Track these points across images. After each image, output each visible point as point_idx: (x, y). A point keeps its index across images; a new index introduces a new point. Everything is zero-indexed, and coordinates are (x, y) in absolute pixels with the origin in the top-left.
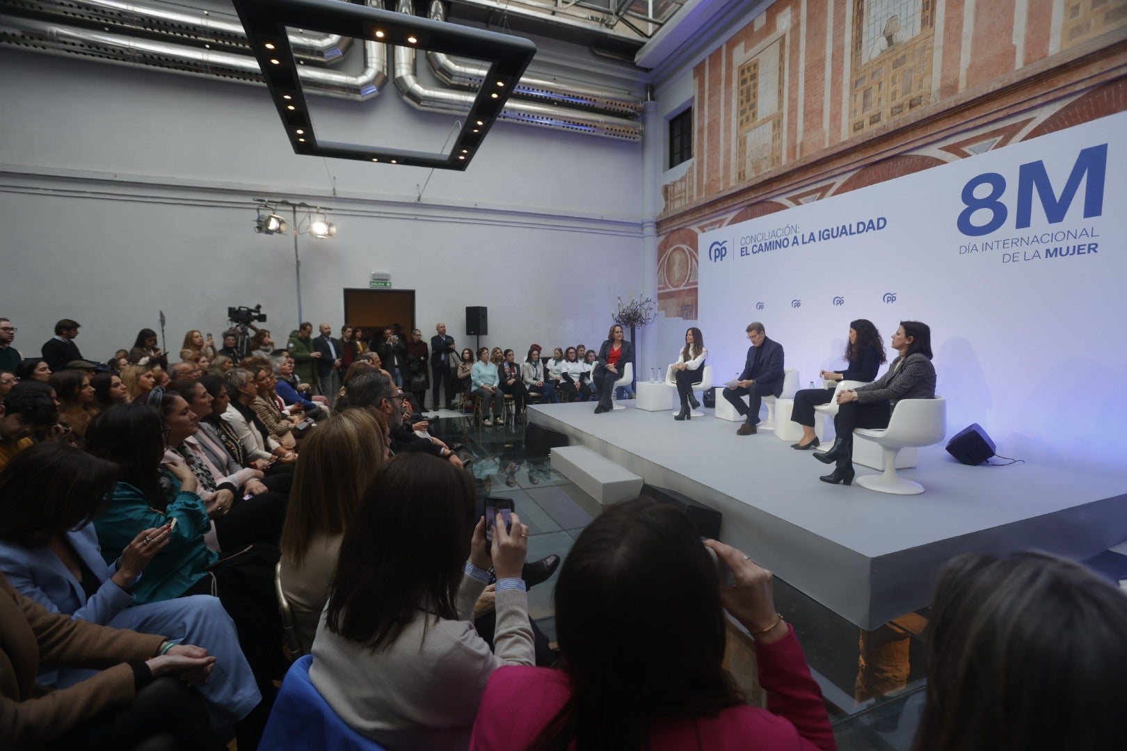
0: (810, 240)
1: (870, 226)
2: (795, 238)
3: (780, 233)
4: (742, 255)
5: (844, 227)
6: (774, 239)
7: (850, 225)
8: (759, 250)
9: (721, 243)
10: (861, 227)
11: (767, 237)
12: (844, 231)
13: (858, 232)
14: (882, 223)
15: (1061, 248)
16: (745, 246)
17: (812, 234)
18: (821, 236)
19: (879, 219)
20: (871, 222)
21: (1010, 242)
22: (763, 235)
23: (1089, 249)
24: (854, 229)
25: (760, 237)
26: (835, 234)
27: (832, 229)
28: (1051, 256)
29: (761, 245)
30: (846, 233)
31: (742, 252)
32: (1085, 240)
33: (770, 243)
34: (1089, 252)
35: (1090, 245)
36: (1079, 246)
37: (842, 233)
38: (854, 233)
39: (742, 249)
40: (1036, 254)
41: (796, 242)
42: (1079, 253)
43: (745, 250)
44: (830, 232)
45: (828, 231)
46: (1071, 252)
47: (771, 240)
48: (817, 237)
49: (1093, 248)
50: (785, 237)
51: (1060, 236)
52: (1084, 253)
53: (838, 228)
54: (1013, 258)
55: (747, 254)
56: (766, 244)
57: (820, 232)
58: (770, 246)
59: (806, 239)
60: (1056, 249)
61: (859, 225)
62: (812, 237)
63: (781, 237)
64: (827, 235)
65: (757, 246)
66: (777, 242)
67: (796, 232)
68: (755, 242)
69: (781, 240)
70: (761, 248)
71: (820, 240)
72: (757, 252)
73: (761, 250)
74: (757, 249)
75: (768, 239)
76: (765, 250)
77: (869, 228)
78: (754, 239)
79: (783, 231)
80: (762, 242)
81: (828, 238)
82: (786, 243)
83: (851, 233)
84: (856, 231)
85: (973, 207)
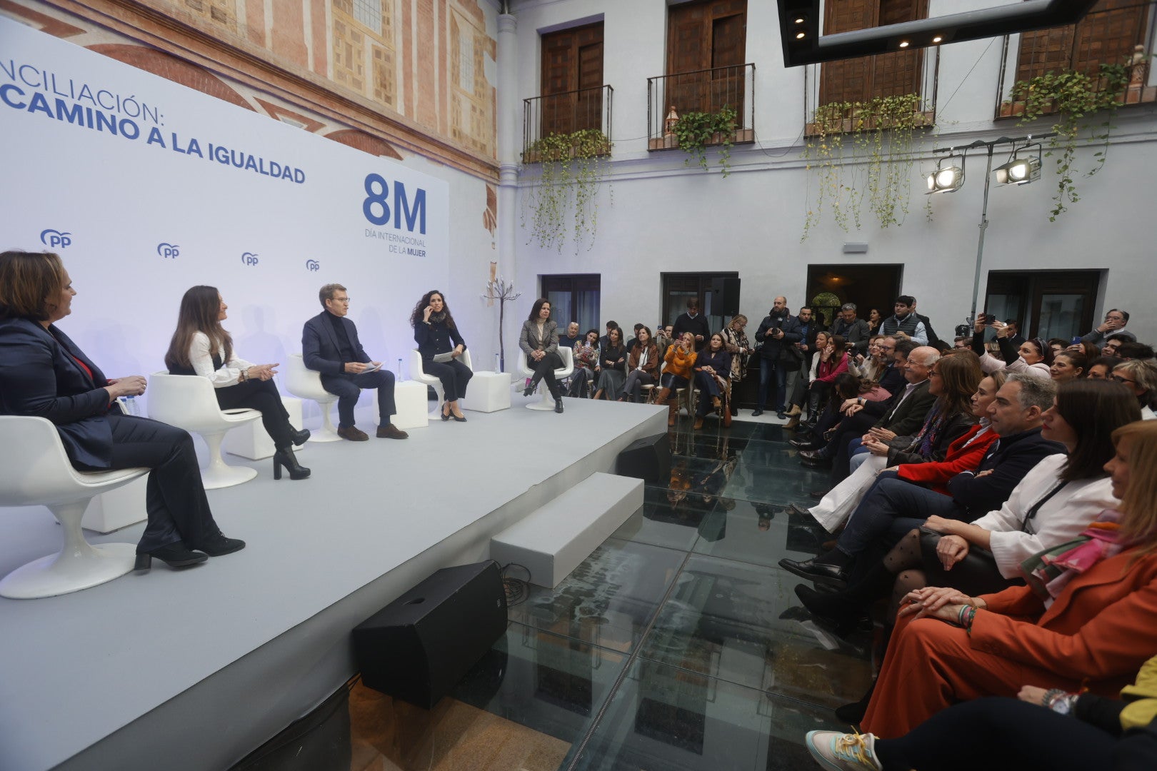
0: (189, 148)
1: (286, 173)
2: (155, 130)
3: (108, 101)
5: (251, 158)
6: (85, 103)
7: (261, 160)
8: (35, 106)
10: (276, 171)
11: (65, 89)
12: (250, 163)
13: (272, 175)
14: (300, 176)
15: (413, 250)
17: (194, 142)
18: (214, 152)
19: (296, 170)
20: (287, 168)
21: (392, 236)
22: (49, 80)
23: (423, 254)
24: (267, 168)
25: (32, 77)
26: (238, 161)
27: (233, 153)
28: (410, 254)
29: (38, 96)
30: (254, 166)
32: (421, 248)
33: (77, 108)
34: (423, 256)
35: (423, 251)
36: (419, 251)
37: (248, 165)
38: (267, 174)
40: (404, 250)
41: (155, 137)
42: (419, 255)
44: (229, 155)
45: (227, 152)
46: (416, 253)
47: (79, 103)
48: (204, 150)
51: (413, 241)
52: (421, 256)
53: (242, 155)
54: (394, 249)
56: (60, 104)
57: (211, 146)
58: (72, 114)
59: (184, 143)
61: (272, 164)
62: (194, 147)
63: (114, 112)
64: (224, 156)
65: (21, 93)
66: (100, 115)
67: (156, 122)
68: (13, 78)
69: (113, 117)
70: (38, 103)
71: (211, 158)
72: (27, 107)
73: (46, 108)
74: (27, 100)
75: (70, 95)
76: (60, 117)
77: (285, 176)
78: (6, 70)
79: (121, 104)
80: (41, 90)
81: (227, 162)
82: (129, 129)
83: (262, 172)
84: (269, 171)
85: (372, 198)
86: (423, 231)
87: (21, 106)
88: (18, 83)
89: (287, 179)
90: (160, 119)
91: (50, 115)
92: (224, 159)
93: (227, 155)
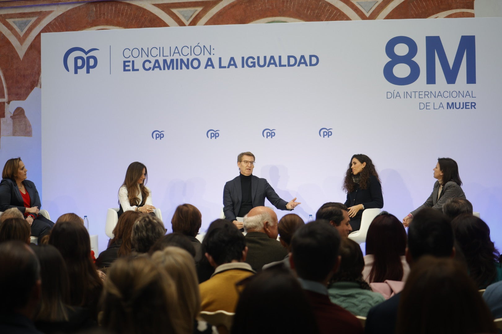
0: (230, 65)
1: (302, 61)
2: (209, 59)
3: (186, 51)
4: (125, 70)
5: (272, 57)
6: (176, 56)
7: (280, 57)
8: (155, 67)
9: (86, 51)
10: (292, 61)
11: (167, 53)
12: (272, 61)
13: (289, 65)
14: (314, 60)
15: (456, 103)
16: (131, 59)
17: (232, 59)
18: (245, 62)
19: (311, 57)
20: (303, 57)
21: (423, 93)
22: (161, 50)
23: (472, 106)
24: (284, 61)
25: (155, 52)
26: (262, 63)
27: (258, 58)
28: (450, 108)
29: (157, 61)
30: (275, 63)
31: (125, 66)
32: (468, 99)
33: (172, 61)
34: (471, 108)
35: (472, 103)
36: (466, 103)
37: (270, 64)
38: (285, 66)
39: (125, 62)
40: (441, 105)
41: (210, 63)
42: (466, 108)
43: (131, 64)
44: (256, 60)
45: (253, 58)
46: (462, 106)
47: (172, 58)
48: (239, 62)
49: (473, 105)
50: (194, 56)
51: (454, 94)
52: (469, 108)
53: (265, 57)
54: (426, 106)
55: (134, 70)
56: (165, 61)
57: (243, 58)
58: (169, 65)
59: (225, 63)
60: (453, 103)
61: (289, 57)
62: (232, 62)
63: (188, 57)
64: (252, 62)
65: (150, 62)
66: (182, 61)
67: (210, 54)
68: (148, 56)
69: (188, 60)
70: (157, 64)
71: (243, 66)
72: (152, 69)
73: (159, 67)
74: (152, 65)
75: (169, 55)
76: (164, 69)
77: (300, 63)
78: (145, 53)
79: (192, 50)
80: (157, 58)
81: (254, 66)
82: (196, 64)
83: (281, 65)
84: (286, 63)
85: (395, 60)
86: (471, 78)
87: (150, 68)
88: (150, 58)
89: (303, 66)
90: (212, 52)
91: (161, 69)
92: (252, 65)
93: (254, 61)
